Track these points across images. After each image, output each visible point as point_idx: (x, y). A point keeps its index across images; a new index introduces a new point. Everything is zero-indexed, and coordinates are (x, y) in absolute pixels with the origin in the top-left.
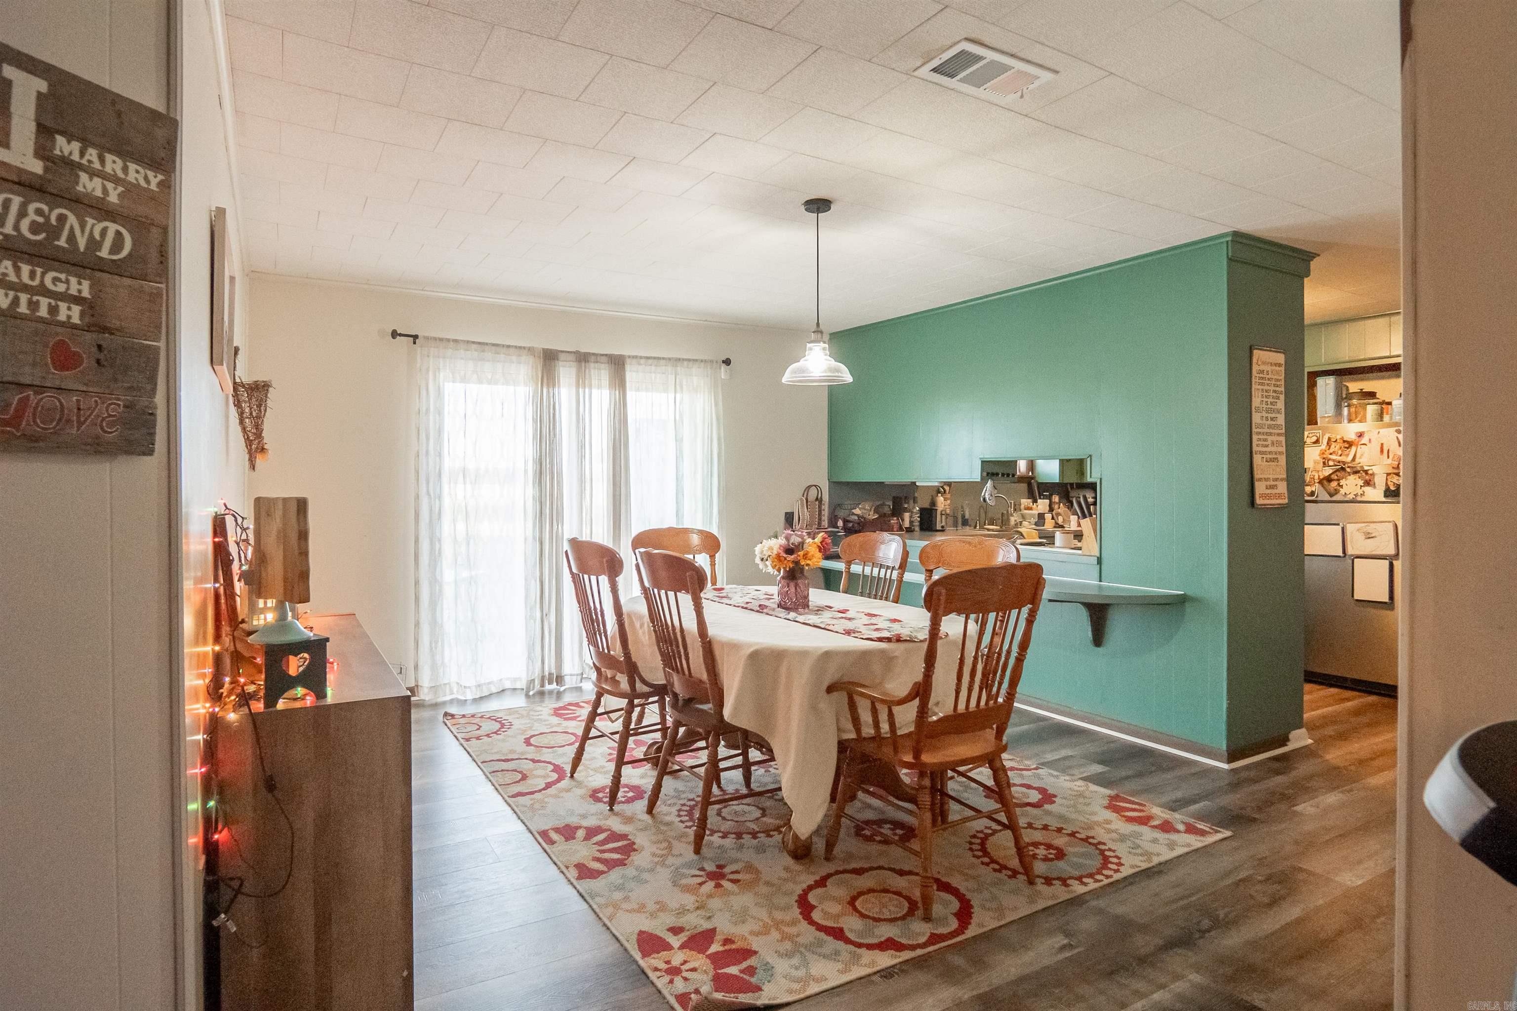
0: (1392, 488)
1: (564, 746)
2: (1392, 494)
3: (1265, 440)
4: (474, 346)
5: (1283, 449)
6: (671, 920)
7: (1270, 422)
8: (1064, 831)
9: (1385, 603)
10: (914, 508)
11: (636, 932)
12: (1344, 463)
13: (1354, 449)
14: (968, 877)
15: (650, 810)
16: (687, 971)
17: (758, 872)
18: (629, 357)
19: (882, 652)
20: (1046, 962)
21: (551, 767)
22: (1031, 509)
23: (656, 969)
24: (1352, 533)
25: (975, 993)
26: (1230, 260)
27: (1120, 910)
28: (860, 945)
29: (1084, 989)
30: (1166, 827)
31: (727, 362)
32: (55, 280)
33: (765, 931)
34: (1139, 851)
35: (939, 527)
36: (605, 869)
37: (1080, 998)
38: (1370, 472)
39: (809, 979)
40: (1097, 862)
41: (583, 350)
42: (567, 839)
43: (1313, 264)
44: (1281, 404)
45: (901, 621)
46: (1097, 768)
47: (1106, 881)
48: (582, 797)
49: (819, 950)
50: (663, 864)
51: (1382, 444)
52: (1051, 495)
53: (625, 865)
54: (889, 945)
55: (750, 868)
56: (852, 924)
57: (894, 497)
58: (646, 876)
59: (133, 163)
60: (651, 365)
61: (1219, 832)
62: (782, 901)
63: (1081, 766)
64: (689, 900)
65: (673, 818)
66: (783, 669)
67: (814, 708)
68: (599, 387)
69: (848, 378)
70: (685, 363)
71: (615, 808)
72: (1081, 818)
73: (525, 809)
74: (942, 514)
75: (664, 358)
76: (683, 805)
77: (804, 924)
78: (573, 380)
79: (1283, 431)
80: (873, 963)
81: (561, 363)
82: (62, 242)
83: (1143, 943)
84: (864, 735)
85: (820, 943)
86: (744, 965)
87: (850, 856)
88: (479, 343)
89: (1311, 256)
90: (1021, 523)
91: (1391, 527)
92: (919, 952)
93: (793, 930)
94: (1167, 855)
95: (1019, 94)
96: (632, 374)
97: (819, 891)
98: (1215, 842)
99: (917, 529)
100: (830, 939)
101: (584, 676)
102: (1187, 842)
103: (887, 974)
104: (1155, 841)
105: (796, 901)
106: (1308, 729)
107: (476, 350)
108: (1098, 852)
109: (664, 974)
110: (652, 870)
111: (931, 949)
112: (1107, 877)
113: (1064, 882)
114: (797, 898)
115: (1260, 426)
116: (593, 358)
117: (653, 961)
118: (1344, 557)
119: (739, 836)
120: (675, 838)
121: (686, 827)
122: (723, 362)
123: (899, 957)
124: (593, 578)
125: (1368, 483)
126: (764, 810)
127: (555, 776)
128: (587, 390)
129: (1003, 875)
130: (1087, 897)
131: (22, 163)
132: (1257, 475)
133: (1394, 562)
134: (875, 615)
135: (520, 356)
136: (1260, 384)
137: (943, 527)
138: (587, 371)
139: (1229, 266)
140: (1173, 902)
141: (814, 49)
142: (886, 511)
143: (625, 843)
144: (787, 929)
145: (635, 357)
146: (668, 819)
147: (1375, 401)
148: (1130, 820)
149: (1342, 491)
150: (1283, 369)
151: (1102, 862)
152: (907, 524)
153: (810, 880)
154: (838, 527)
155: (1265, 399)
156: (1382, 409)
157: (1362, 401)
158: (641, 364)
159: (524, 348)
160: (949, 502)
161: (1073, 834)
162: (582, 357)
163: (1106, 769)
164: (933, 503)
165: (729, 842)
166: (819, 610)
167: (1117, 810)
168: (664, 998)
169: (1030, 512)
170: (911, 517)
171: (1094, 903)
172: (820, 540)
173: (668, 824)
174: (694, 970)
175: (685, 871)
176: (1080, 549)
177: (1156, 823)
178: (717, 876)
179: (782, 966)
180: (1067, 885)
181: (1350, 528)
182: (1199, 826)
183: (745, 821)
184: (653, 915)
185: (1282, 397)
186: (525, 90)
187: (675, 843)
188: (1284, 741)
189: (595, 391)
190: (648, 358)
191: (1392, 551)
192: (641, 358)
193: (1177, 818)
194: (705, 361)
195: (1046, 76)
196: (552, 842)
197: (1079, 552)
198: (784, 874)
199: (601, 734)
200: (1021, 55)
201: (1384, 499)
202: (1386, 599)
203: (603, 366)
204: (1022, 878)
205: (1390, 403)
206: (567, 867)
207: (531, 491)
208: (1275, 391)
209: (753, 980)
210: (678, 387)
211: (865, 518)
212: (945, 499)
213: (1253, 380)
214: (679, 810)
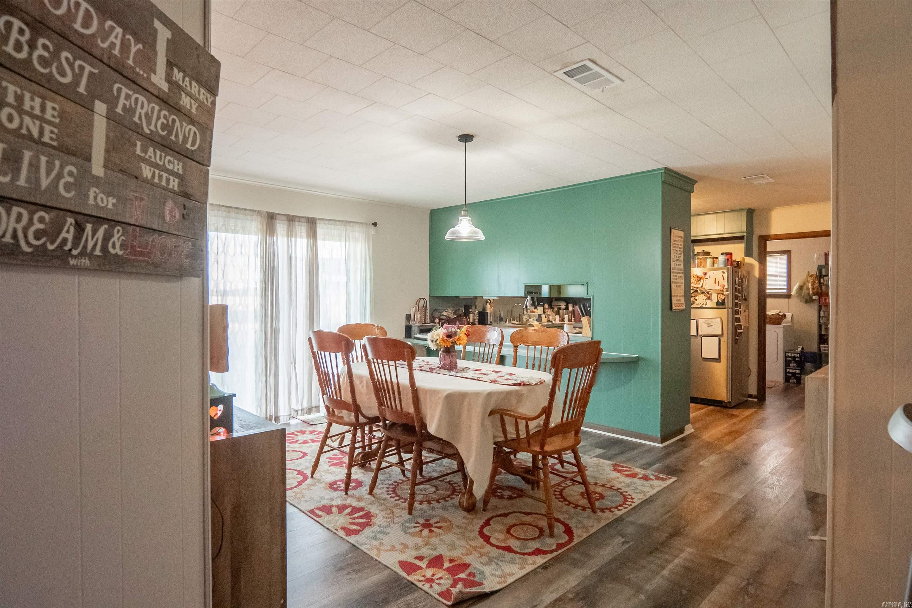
0: (720, 301)
1: (297, 459)
2: (721, 304)
3: (676, 276)
4: (224, 208)
5: (683, 281)
6: (415, 553)
7: (678, 267)
8: (598, 484)
9: (717, 359)
10: (476, 311)
11: (397, 562)
12: (698, 288)
13: (702, 281)
14: (562, 513)
15: (371, 493)
16: (437, 579)
17: (450, 522)
18: (319, 219)
19: (516, 391)
20: (620, 551)
21: (296, 473)
22: (533, 312)
23: (419, 581)
24: (701, 324)
25: (592, 571)
26: (663, 182)
27: (641, 521)
28: (524, 554)
29: (643, 562)
30: (645, 478)
31: (375, 224)
32: (169, 161)
33: (469, 553)
34: (638, 491)
35: (489, 323)
36: (361, 529)
37: (643, 567)
38: (710, 293)
39: (504, 575)
40: (620, 499)
41: (291, 213)
42: (328, 514)
43: (696, 186)
44: (682, 258)
45: (514, 375)
46: (599, 451)
47: (630, 508)
48: (324, 488)
49: (503, 559)
50: (393, 522)
51: (715, 279)
52: (544, 304)
53: (371, 525)
54: (537, 552)
55: (443, 519)
56: (513, 543)
57: (465, 305)
58: (387, 530)
59: (203, 88)
60: (331, 224)
61: (671, 478)
62: (472, 535)
63: (591, 450)
64: (419, 541)
65: (385, 495)
66: (466, 403)
67: (483, 425)
68: (301, 237)
69: (482, 237)
70: (352, 224)
71: (349, 493)
72: (603, 477)
73: (293, 498)
74: (490, 315)
75: (339, 221)
76: (388, 488)
77: (489, 546)
78: (285, 233)
79: (683, 271)
80: (534, 563)
81: (278, 221)
82: (173, 138)
83: (660, 536)
84: (508, 439)
85: (503, 556)
86: (467, 572)
87: (496, 508)
88: (227, 207)
89: (695, 182)
90: (528, 319)
91: (719, 320)
92: (555, 554)
93: (484, 550)
94: (652, 492)
95: (602, 90)
96: (321, 230)
97: (488, 528)
98: (671, 483)
99: (477, 323)
100: (506, 553)
101: (291, 416)
102: (659, 485)
103: (544, 567)
104: (643, 485)
105: (478, 535)
106: (692, 424)
107: (225, 211)
108: (619, 493)
109: (424, 583)
110: (388, 526)
111: (560, 551)
112: (630, 505)
113: (610, 509)
114: (478, 533)
115: (674, 269)
116: (297, 219)
117: (415, 577)
118: (697, 336)
119: (429, 502)
120: (393, 507)
121: (396, 500)
122: (373, 224)
123: (547, 557)
124: (333, 355)
125: (709, 298)
126: (436, 487)
127: (301, 478)
128: (293, 239)
129: (579, 509)
130: (624, 517)
131: (160, 84)
132: (673, 295)
133: (721, 338)
134: (498, 372)
135: (252, 215)
136: (675, 247)
137: (491, 322)
138: (293, 226)
139: (662, 184)
140: (665, 514)
141: (509, 54)
142: (461, 312)
143: (364, 512)
144: (481, 550)
145: (322, 219)
146: (383, 496)
147: (710, 256)
148: (627, 476)
149: (697, 302)
150: (683, 239)
151: (623, 498)
152: (471, 321)
153: (481, 522)
154: (436, 323)
155: (676, 255)
156: (714, 261)
157: (704, 257)
158: (326, 224)
159: (255, 211)
160: (493, 308)
161: (603, 486)
162: (291, 218)
163: (604, 451)
164: (484, 309)
165: (425, 506)
166: (464, 370)
167: (619, 471)
168: (431, 596)
169: (533, 313)
170: (474, 316)
171: (628, 519)
172: (465, 330)
173: (385, 499)
174: (440, 578)
175: (407, 525)
176: (581, 333)
177: (640, 476)
178: (427, 525)
179: (488, 570)
180: (612, 512)
181: (700, 321)
182: (660, 476)
183: (429, 494)
184: (402, 551)
185: (682, 254)
186: (332, 57)
187: (395, 510)
188: (682, 431)
189: (298, 240)
190: (330, 220)
191: (720, 333)
192: (326, 220)
193: (648, 472)
194: (363, 223)
195: (617, 81)
196: (320, 517)
197: (581, 335)
198: (464, 521)
199: (332, 449)
200: (611, 71)
201: (716, 307)
202: (717, 357)
203: (303, 224)
204: (589, 510)
205: (717, 258)
206: (337, 530)
207: (259, 301)
208: (680, 251)
209: (476, 579)
210: (347, 239)
211: (450, 317)
212: (491, 307)
213: (672, 245)
214: (388, 491)
